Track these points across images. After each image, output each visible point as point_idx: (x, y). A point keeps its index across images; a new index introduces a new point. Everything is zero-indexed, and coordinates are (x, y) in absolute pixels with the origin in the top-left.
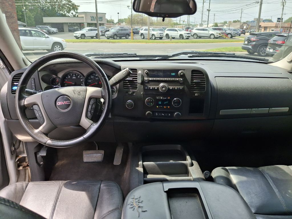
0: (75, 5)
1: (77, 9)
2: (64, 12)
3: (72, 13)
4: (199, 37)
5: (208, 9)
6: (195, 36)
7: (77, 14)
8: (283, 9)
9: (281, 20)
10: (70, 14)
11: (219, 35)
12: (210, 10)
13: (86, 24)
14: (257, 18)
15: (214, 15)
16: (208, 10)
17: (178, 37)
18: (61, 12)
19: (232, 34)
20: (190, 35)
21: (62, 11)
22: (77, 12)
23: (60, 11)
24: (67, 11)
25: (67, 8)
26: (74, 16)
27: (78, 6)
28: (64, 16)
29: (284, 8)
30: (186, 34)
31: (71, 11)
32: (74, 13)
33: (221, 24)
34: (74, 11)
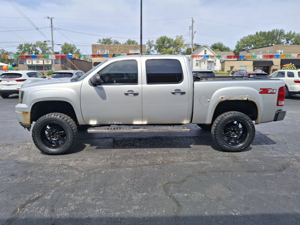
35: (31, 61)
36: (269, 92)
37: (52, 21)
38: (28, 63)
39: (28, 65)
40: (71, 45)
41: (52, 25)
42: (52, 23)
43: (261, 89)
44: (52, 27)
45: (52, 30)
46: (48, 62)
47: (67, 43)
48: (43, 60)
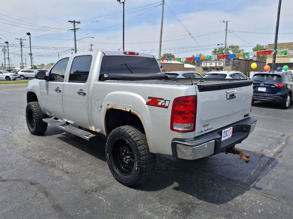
4: (26, 78)
5: (30, 53)
6: (22, 78)
12: (32, 54)
17: (5, 78)
20: (17, 76)
30: (13, 76)
33: (40, 67)
35: (205, 63)
36: (160, 104)
37: (227, 24)
38: (203, 66)
39: (203, 67)
40: (263, 46)
41: (226, 29)
42: (227, 26)
43: (149, 98)
44: (226, 30)
45: (226, 33)
46: (220, 64)
47: (260, 45)
48: (216, 62)
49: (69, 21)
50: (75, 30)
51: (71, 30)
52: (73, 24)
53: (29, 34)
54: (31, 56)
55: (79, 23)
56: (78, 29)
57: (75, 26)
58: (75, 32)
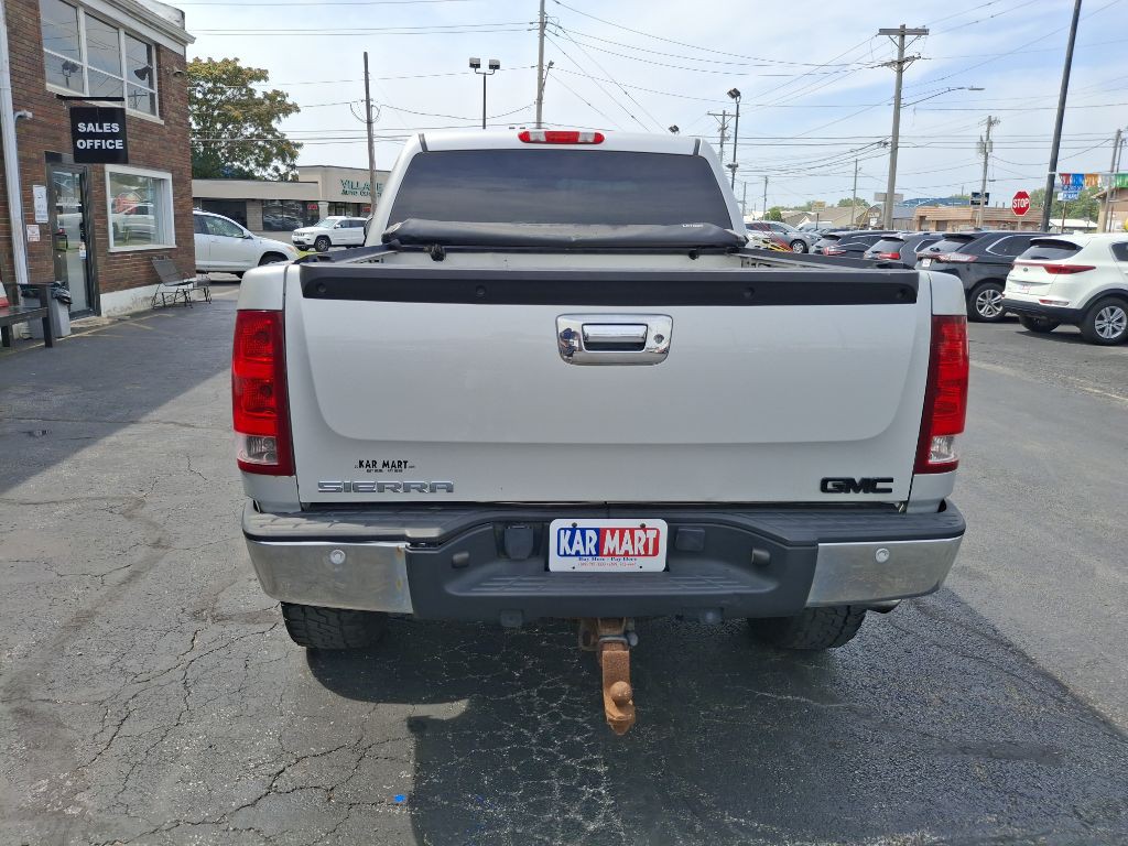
0: (288, 143)
1: (293, 156)
2: (248, 164)
3: (276, 169)
7: (293, 172)
8: (986, 164)
9: (982, 200)
10: (270, 170)
11: (763, 246)
13: (323, 207)
14: (886, 191)
15: (767, 182)
16: (729, 166)
18: (237, 164)
19: (806, 241)
21: (241, 162)
22: (293, 167)
23: (235, 160)
24: (256, 160)
25: (257, 151)
26: (283, 178)
27: (299, 146)
28: (249, 176)
29: (990, 161)
31: (272, 161)
32: (283, 169)
33: (795, 213)
34: (284, 161)
49: (883, 32)
50: (900, 63)
51: (886, 64)
52: (897, 39)
53: (735, 94)
54: (734, 171)
55: (922, 32)
56: (913, 58)
57: (902, 49)
58: (900, 71)
